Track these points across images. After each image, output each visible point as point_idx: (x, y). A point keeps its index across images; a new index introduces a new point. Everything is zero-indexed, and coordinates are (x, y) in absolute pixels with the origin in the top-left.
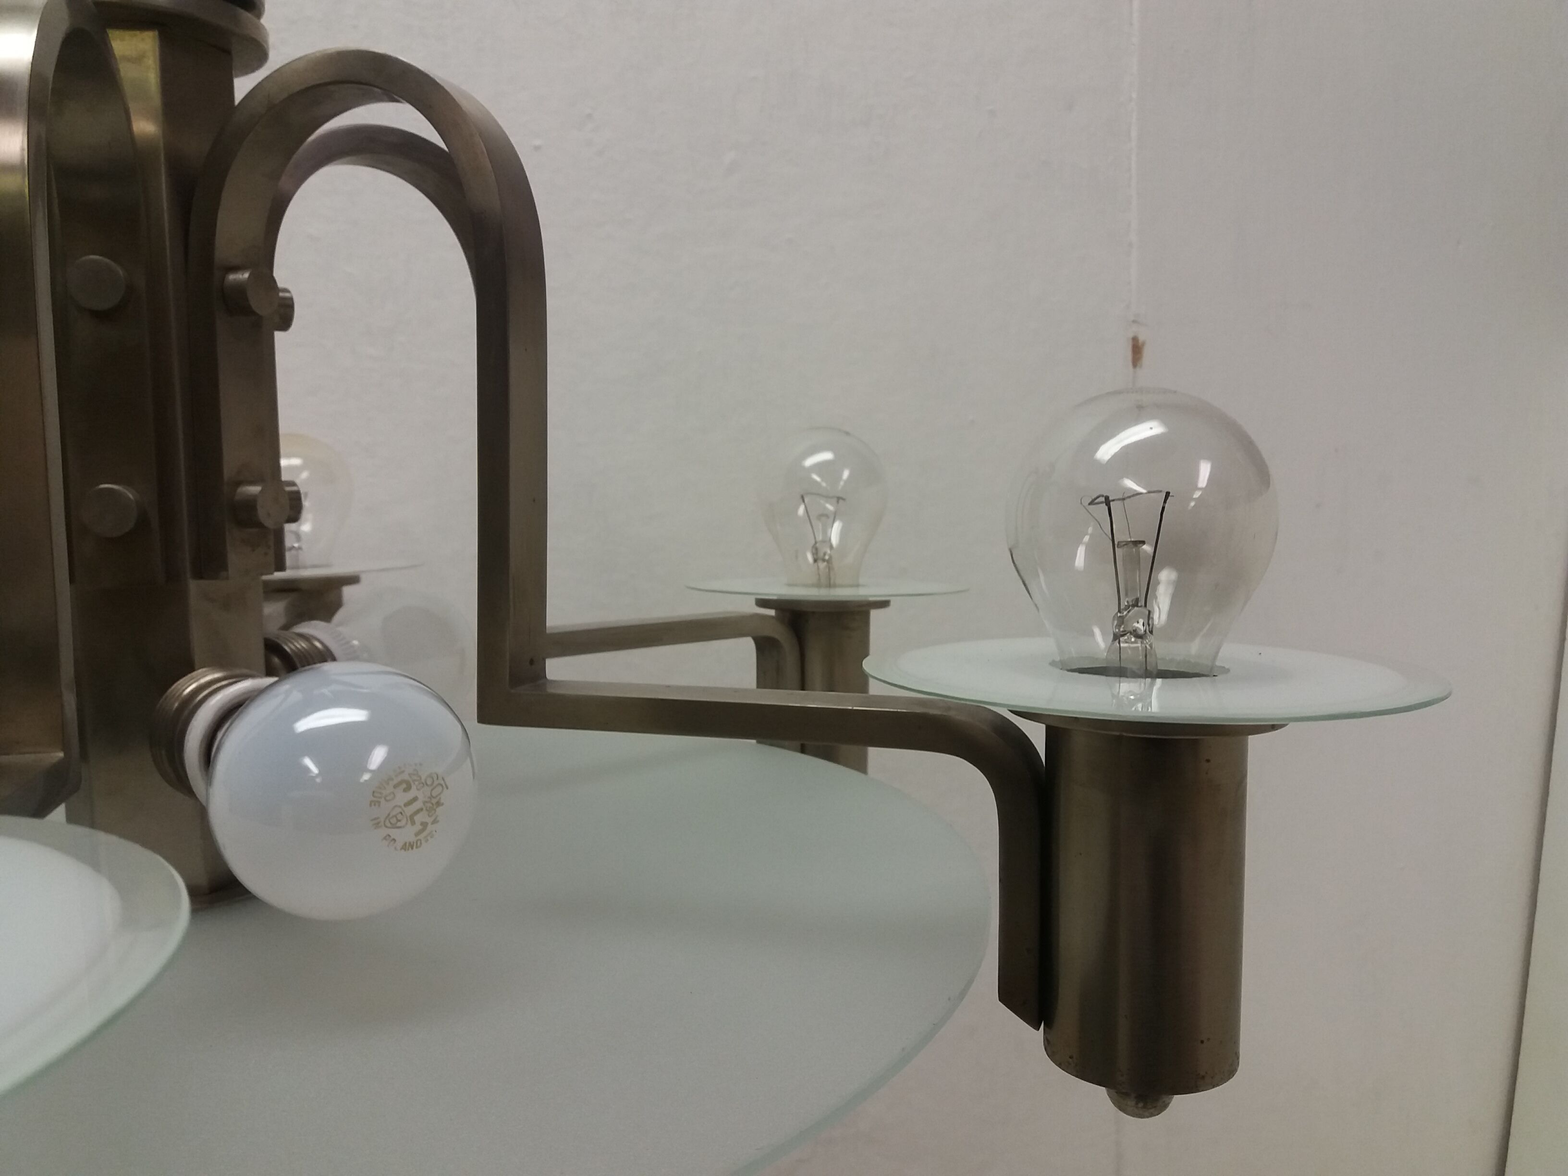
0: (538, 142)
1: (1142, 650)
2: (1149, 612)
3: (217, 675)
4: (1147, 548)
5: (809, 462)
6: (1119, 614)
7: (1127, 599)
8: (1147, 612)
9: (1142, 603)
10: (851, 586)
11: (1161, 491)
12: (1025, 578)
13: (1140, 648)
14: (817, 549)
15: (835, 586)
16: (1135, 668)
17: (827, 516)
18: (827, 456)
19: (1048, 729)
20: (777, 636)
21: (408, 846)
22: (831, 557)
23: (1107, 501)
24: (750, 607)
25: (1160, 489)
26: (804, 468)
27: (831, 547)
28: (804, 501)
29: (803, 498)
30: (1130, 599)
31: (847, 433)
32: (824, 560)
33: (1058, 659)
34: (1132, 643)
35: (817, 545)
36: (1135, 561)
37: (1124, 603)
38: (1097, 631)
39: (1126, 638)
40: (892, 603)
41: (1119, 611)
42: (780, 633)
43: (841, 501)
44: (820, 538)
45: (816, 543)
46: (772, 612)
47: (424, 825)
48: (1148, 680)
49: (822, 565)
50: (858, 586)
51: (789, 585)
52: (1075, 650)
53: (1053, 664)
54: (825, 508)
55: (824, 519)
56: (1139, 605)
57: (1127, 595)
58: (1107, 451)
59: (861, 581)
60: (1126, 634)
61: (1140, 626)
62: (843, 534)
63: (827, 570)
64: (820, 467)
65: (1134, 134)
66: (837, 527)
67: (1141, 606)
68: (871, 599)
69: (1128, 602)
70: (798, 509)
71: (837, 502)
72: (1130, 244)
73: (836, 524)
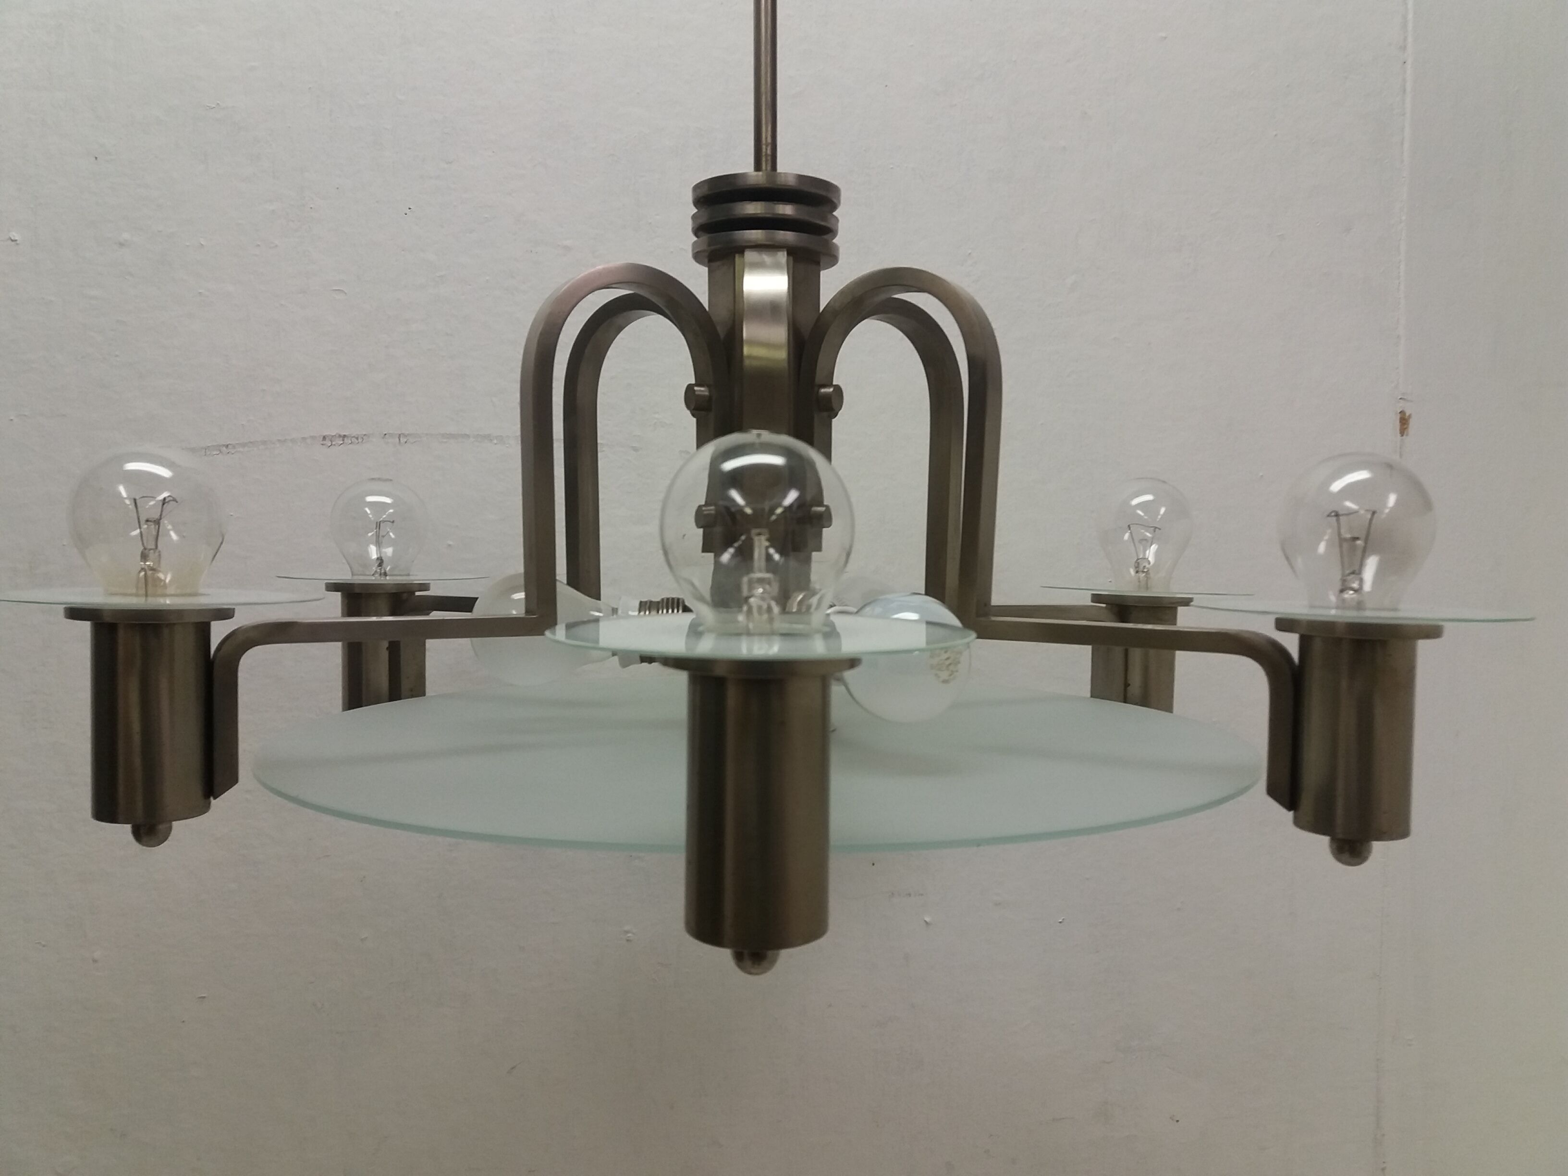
1: (1357, 598)
2: (1361, 579)
4: (1361, 542)
5: (1135, 502)
6: (1343, 579)
7: (1348, 570)
9: (1357, 573)
10: (1164, 589)
14: (1138, 563)
15: (1152, 589)
17: (1146, 541)
18: (1149, 497)
19: (1299, 636)
21: (945, 682)
22: (1148, 570)
23: (1337, 515)
24: (1085, 600)
25: (1369, 509)
26: (1131, 506)
27: (1149, 563)
28: (1130, 529)
29: (1129, 526)
30: (1350, 569)
31: (1164, 482)
32: (1143, 572)
34: (1351, 594)
35: (1139, 561)
36: (1353, 549)
37: (1346, 572)
39: (1347, 591)
40: (1194, 599)
41: (1343, 577)
42: (1110, 618)
43: (1157, 530)
44: (1141, 556)
45: (1138, 559)
46: (1103, 604)
47: (952, 672)
49: (1142, 575)
54: (1145, 535)
55: (1144, 542)
56: (1355, 574)
57: (1347, 567)
58: (1337, 486)
61: (1355, 585)
62: (1157, 554)
63: (1146, 578)
64: (1142, 506)
66: (1154, 547)
68: (1178, 598)
69: (1348, 572)
70: (1124, 535)
71: (1155, 531)
72: (1399, 337)
73: (1153, 546)
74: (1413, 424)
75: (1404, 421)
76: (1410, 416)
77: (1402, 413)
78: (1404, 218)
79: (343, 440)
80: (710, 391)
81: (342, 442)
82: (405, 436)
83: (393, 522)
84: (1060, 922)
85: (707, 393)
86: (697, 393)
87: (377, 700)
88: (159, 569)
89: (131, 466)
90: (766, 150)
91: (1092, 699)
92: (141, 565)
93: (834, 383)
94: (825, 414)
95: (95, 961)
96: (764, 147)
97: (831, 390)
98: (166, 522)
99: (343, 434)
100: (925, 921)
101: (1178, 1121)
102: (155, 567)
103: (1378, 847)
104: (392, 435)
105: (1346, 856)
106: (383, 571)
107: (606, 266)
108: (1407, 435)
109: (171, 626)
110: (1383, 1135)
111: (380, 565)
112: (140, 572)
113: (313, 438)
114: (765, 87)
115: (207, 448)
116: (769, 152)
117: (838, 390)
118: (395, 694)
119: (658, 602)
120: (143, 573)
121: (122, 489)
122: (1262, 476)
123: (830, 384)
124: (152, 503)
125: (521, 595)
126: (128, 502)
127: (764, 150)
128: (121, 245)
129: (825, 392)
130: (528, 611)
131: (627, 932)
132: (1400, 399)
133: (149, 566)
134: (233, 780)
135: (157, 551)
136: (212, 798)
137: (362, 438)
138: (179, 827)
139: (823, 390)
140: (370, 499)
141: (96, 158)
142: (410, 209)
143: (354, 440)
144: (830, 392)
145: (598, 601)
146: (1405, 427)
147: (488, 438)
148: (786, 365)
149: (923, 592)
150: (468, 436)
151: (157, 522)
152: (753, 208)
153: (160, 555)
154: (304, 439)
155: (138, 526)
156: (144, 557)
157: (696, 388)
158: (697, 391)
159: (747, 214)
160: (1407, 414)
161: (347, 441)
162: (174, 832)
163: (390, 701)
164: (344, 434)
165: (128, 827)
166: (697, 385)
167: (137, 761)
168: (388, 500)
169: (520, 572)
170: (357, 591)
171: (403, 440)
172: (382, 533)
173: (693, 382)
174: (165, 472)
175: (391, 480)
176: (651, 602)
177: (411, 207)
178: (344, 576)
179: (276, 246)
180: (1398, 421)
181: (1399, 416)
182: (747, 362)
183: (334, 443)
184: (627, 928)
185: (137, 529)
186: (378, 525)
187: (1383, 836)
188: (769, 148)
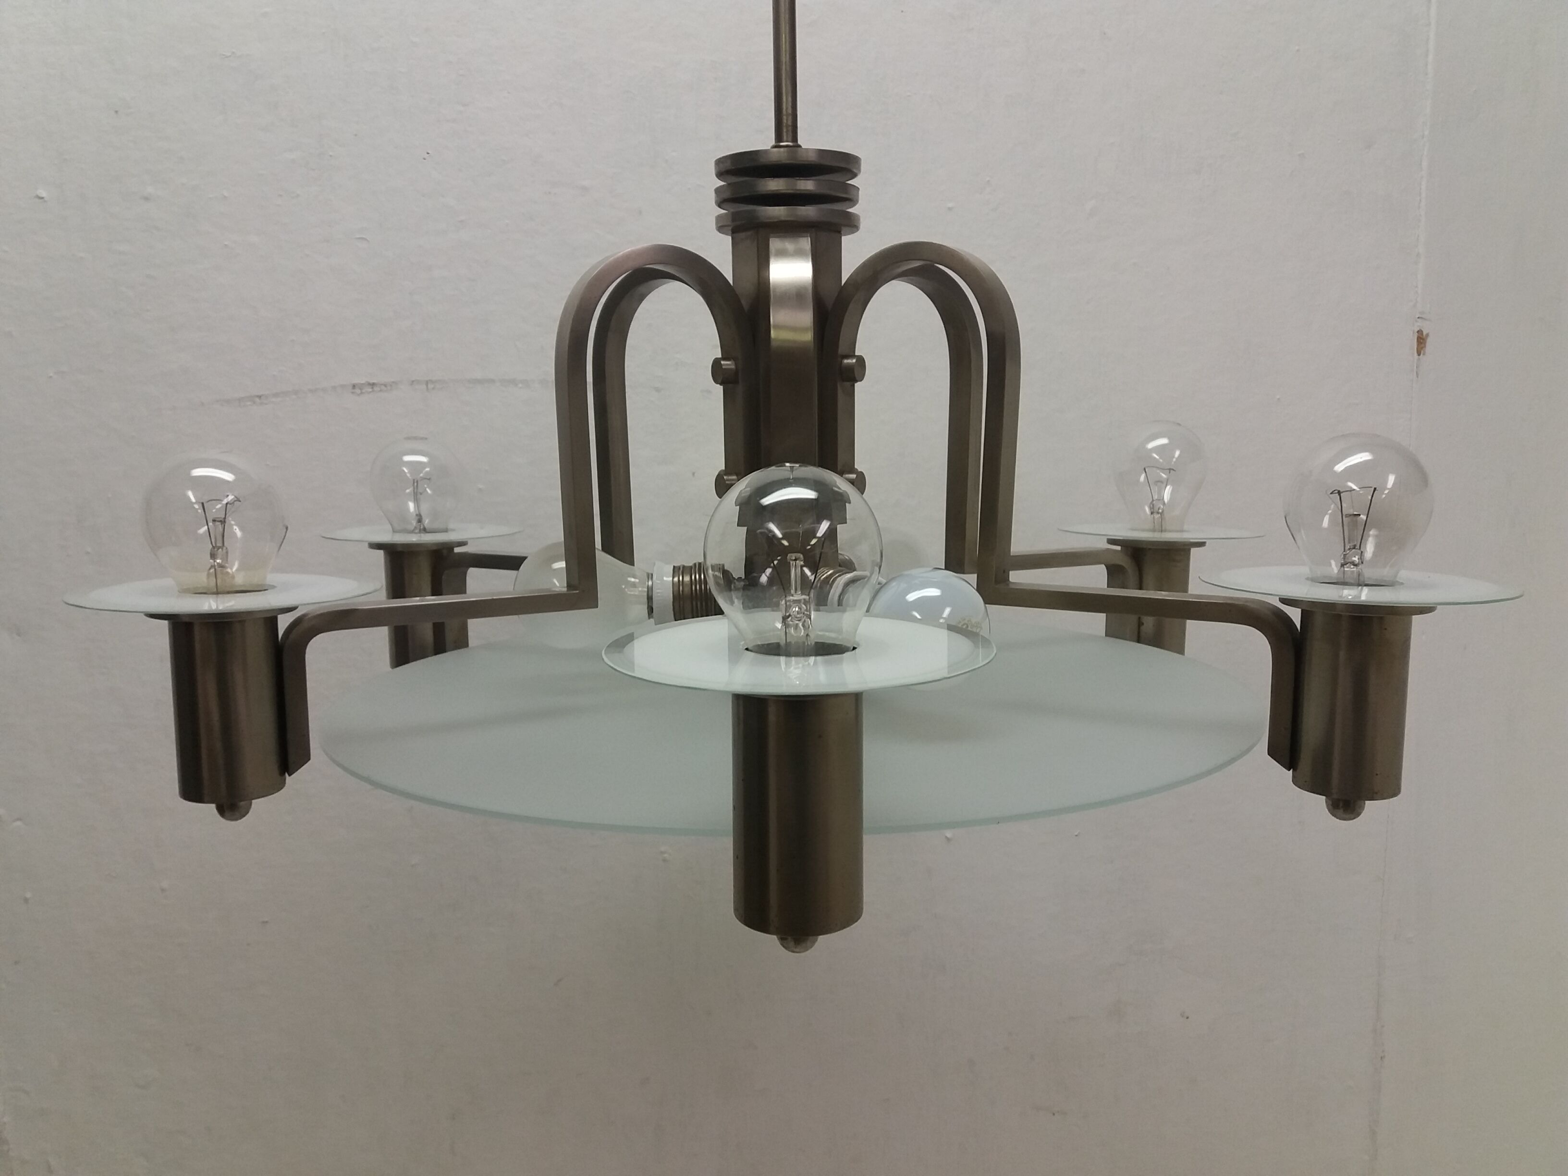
0: (950, 205)
1: (1357, 573)
2: (1362, 552)
3: (831, 572)
4: (1363, 517)
5: (1151, 445)
6: (1344, 553)
7: (1350, 545)
8: (1360, 552)
9: (1358, 547)
10: (1178, 531)
11: (1371, 487)
12: (1293, 533)
13: (1355, 572)
14: (1153, 505)
15: (1165, 531)
16: (1352, 581)
17: (1162, 482)
18: (1164, 441)
19: (1302, 610)
20: (1124, 565)
22: (1163, 512)
23: (1339, 493)
24: (1103, 545)
25: (1371, 486)
26: (1147, 450)
27: (1164, 504)
28: (1145, 471)
29: (1144, 469)
30: (1352, 544)
31: (1179, 424)
32: (1158, 513)
33: (1310, 577)
34: (1351, 568)
35: (1154, 502)
36: (1354, 524)
37: (1348, 547)
38: (1333, 563)
39: (1347, 565)
40: (1207, 544)
41: (1344, 551)
42: (1124, 561)
43: (1172, 472)
44: (1156, 497)
45: (1153, 500)
46: (1119, 548)
48: (1360, 587)
49: (1157, 516)
50: (1182, 531)
51: (1133, 530)
52: (1320, 571)
53: (1307, 579)
54: (1161, 477)
55: (1159, 484)
56: (1356, 548)
57: (1349, 543)
58: (1340, 467)
59: (1186, 527)
60: (1347, 564)
61: (1356, 559)
62: (1173, 495)
63: (1160, 520)
64: (1158, 449)
65: (1425, 164)
66: (1168, 490)
67: (1357, 549)
68: (1192, 541)
69: (1350, 546)
70: (1140, 476)
71: (1170, 473)
72: (1418, 255)
73: (1168, 487)
74: (1429, 342)
75: (1421, 340)
76: (1427, 335)
77: (1420, 332)
78: (1426, 133)
79: (373, 388)
80: (736, 365)
81: (371, 390)
82: (432, 382)
83: (429, 479)
84: (1076, 836)
85: (733, 367)
86: (723, 367)
87: (422, 655)
88: (227, 565)
89: (198, 472)
90: (786, 120)
91: (1107, 638)
92: (211, 563)
93: (857, 354)
94: (848, 384)
95: (163, 890)
96: (785, 117)
97: (854, 361)
98: (230, 519)
99: (371, 381)
100: (946, 837)
101: (1187, 1018)
102: (223, 564)
103: (1370, 806)
104: (418, 382)
105: (1340, 812)
106: (422, 527)
107: (633, 248)
108: (1424, 354)
109: (242, 622)
110: (1383, 1026)
111: (420, 521)
112: (210, 569)
113: (343, 386)
114: (785, 58)
115: (240, 400)
116: (790, 123)
117: (861, 361)
118: (440, 648)
119: (691, 567)
120: (212, 570)
121: (190, 494)
122: (1279, 399)
123: (853, 356)
124: (219, 506)
125: (562, 564)
126: (196, 506)
127: (785, 121)
128: (146, 199)
129: (848, 363)
130: (569, 586)
131: (662, 853)
132: (1418, 318)
133: (218, 563)
134: (305, 757)
135: (224, 548)
136: (287, 775)
137: (391, 385)
138: (258, 804)
139: (846, 361)
140: (407, 458)
141: (116, 112)
142: (428, 153)
143: (383, 387)
144: (853, 363)
145: (632, 567)
146: (1423, 345)
147: (513, 382)
148: (812, 345)
149: (944, 568)
150: (492, 381)
151: (223, 522)
152: (775, 185)
153: (227, 553)
154: (334, 388)
155: (206, 524)
156: (213, 556)
157: (722, 362)
158: (724, 365)
159: (770, 190)
160: (1424, 334)
161: (376, 389)
162: (253, 806)
163: (436, 654)
164: (374, 381)
165: (213, 806)
166: (724, 358)
167: (218, 745)
168: (423, 459)
169: (561, 541)
170: (400, 549)
171: (431, 386)
172: (420, 490)
173: (720, 356)
174: (228, 476)
175: (426, 439)
176: (684, 567)
177: (429, 152)
178: (386, 537)
179: (298, 196)
180: (1416, 340)
181: (1416, 335)
182: (774, 344)
183: (363, 391)
184: (663, 849)
185: (205, 526)
186: (416, 483)
187: (1373, 796)
188: (790, 118)
